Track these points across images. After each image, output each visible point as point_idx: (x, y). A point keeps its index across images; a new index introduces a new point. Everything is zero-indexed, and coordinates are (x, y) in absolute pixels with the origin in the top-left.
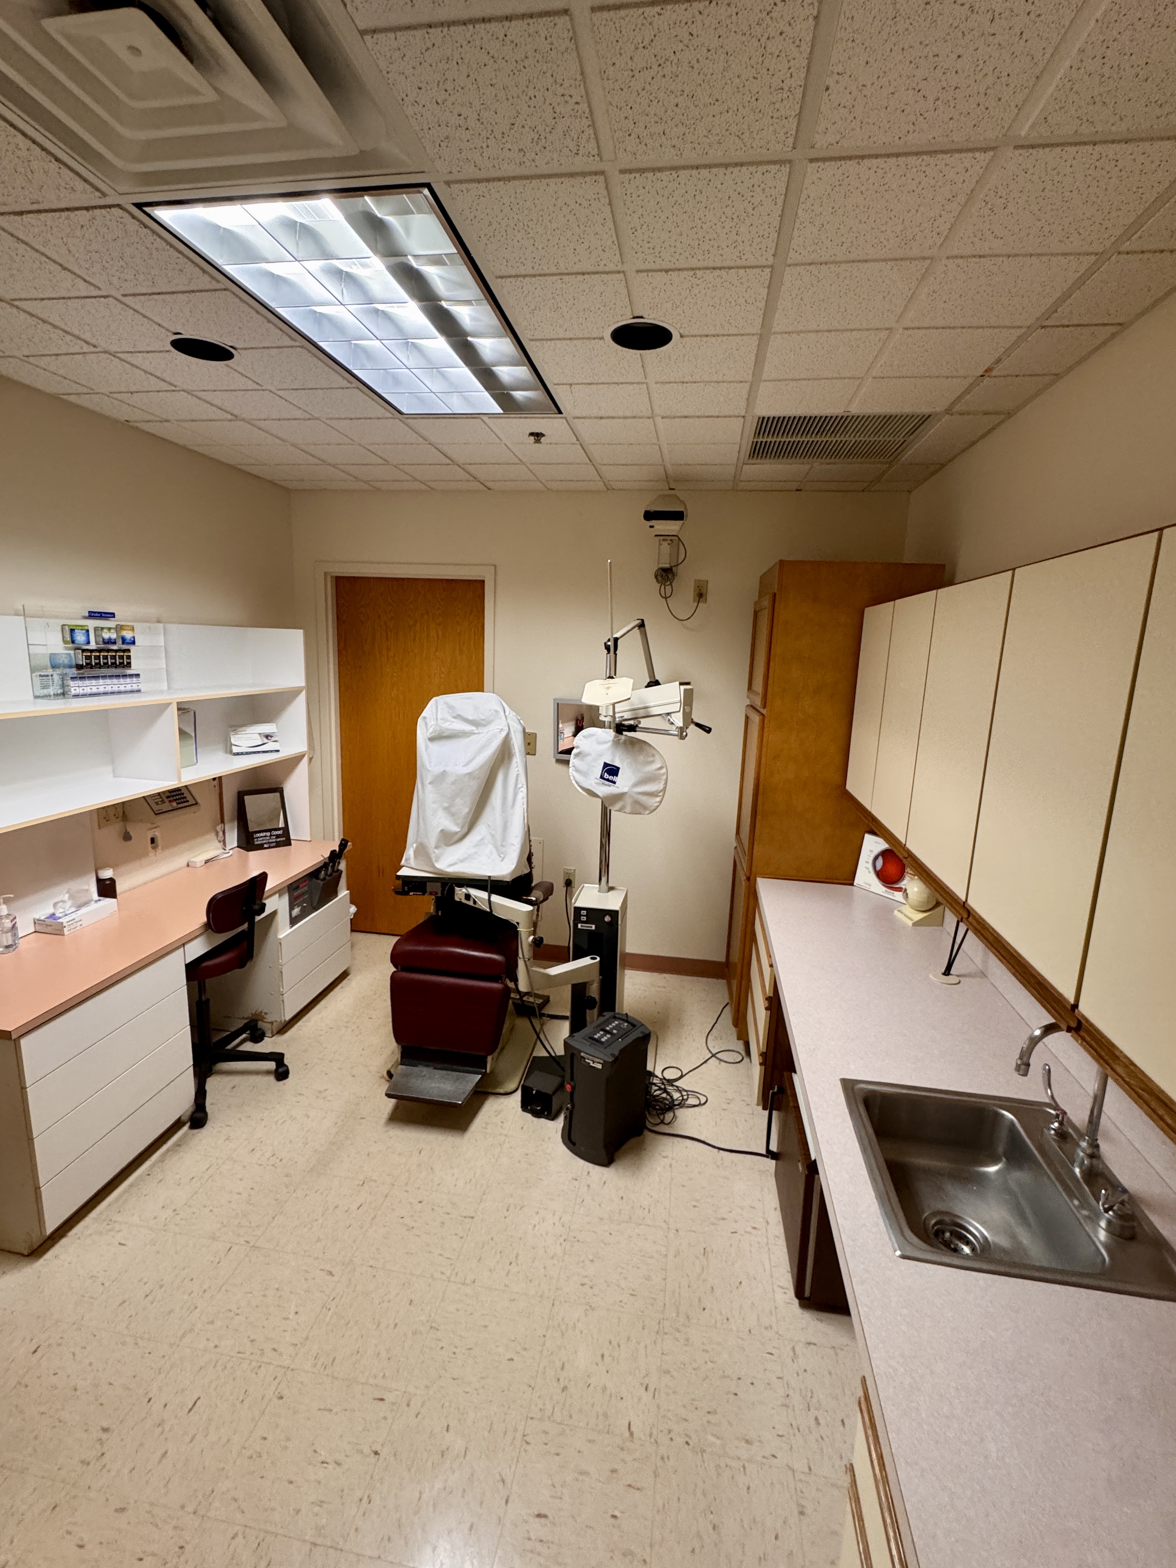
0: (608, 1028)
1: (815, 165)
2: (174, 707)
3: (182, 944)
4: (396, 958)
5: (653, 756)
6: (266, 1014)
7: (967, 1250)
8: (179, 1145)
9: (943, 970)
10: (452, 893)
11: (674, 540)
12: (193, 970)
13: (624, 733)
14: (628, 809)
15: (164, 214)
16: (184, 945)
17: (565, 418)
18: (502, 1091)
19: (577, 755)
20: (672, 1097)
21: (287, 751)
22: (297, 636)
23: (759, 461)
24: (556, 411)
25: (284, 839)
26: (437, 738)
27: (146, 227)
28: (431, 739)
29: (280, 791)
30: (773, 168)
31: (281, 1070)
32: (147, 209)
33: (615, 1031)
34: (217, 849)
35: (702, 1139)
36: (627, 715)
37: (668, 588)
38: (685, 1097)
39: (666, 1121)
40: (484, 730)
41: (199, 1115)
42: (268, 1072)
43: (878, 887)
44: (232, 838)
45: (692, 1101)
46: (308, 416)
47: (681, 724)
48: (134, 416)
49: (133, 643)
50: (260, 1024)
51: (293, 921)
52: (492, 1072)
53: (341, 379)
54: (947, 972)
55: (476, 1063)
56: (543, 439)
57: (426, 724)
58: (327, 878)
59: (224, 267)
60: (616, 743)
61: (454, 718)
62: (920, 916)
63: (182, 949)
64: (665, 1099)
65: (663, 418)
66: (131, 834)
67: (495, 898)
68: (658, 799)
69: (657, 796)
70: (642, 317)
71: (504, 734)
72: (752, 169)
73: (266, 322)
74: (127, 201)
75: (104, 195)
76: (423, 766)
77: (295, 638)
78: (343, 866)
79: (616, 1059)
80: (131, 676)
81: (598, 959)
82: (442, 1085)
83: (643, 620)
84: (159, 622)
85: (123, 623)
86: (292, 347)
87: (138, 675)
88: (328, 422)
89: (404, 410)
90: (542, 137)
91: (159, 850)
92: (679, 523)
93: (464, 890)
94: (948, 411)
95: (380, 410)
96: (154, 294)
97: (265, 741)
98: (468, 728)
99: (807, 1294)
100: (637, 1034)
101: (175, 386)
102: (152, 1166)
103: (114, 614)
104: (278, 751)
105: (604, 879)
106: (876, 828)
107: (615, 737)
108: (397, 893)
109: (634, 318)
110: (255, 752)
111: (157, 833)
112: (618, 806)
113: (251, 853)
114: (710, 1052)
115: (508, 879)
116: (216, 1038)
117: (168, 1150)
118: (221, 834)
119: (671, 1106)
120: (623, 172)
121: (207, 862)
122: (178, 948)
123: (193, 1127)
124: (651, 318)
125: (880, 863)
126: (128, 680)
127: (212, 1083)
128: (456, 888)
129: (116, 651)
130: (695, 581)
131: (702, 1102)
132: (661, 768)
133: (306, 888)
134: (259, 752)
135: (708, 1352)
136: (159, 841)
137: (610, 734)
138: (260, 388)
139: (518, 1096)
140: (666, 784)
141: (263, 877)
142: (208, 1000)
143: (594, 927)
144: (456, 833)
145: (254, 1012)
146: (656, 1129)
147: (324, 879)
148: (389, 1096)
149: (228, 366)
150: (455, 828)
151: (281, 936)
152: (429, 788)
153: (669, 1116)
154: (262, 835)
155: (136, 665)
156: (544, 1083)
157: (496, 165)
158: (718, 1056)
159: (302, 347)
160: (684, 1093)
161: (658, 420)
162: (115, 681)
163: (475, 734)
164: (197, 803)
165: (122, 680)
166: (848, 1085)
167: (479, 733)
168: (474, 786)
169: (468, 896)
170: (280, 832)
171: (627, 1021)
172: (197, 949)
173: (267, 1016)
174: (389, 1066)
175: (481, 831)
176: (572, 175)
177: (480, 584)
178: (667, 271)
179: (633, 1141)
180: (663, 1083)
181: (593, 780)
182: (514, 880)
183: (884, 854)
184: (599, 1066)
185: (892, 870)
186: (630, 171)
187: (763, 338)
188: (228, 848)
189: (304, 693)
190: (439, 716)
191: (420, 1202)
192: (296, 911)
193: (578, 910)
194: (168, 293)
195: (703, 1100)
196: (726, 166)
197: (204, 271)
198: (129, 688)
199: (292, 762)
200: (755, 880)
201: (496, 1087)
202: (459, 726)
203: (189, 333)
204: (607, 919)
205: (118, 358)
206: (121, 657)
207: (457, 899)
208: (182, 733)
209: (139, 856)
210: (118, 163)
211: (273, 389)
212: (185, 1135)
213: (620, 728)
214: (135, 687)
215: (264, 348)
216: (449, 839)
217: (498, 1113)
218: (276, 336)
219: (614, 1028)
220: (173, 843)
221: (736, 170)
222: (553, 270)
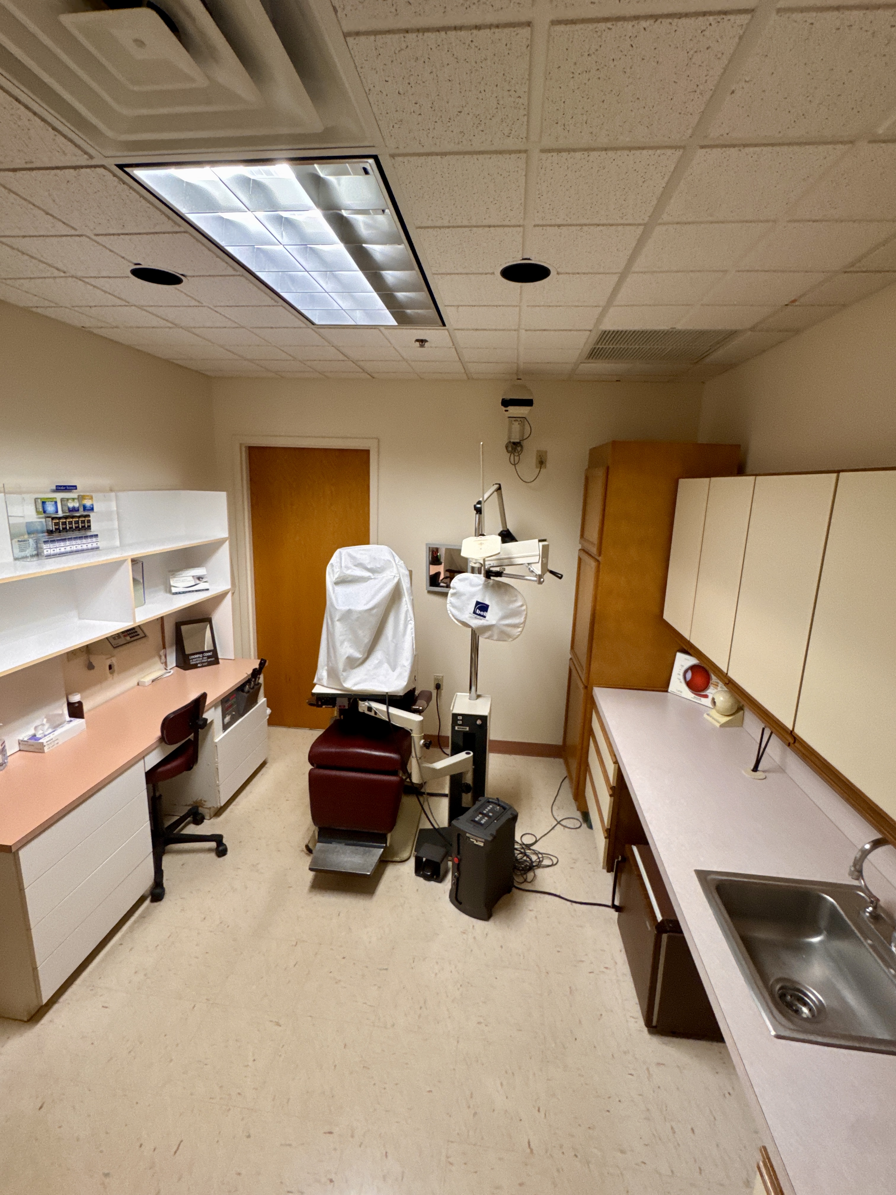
0: (485, 812)
1: (704, 150)
2: (129, 563)
3: (142, 756)
4: (313, 758)
5: (516, 596)
6: (205, 801)
7: (805, 1010)
8: (144, 917)
9: (752, 767)
10: (356, 705)
11: (522, 420)
12: (151, 776)
13: (492, 578)
14: (495, 637)
15: (140, 174)
16: (144, 758)
17: (447, 330)
18: (398, 859)
19: (454, 595)
20: (531, 859)
21: (215, 590)
22: (222, 497)
23: (592, 361)
24: (441, 324)
25: (213, 659)
26: (342, 581)
27: (124, 183)
28: (337, 583)
29: (209, 620)
30: (669, 152)
31: (221, 848)
32: (127, 169)
33: (491, 814)
34: (160, 669)
35: (558, 894)
36: (492, 563)
37: (517, 458)
38: (541, 859)
39: (529, 880)
40: (379, 576)
41: (158, 891)
42: (210, 850)
43: (687, 694)
44: (172, 660)
45: (546, 862)
46: (236, 325)
47: (539, 572)
48: (88, 323)
49: (92, 509)
50: (201, 810)
51: (225, 727)
52: (390, 845)
53: (269, 299)
54: (755, 769)
55: (379, 838)
56: (426, 344)
57: (333, 570)
58: (251, 691)
59: (186, 215)
60: (486, 586)
61: (355, 566)
62: (725, 719)
63: (142, 761)
64: (526, 861)
65: (526, 330)
66: (94, 664)
67: (393, 711)
68: (520, 629)
69: (518, 627)
70: (529, 259)
71: (396, 580)
72: (651, 152)
73: (215, 257)
74: (111, 163)
75: (91, 157)
76: (332, 605)
77: (220, 498)
78: (261, 680)
79: (495, 838)
80: (91, 536)
81: (472, 754)
82: (353, 859)
83: (500, 485)
84: (111, 490)
85: (82, 494)
86: (234, 276)
87: (96, 536)
88: (251, 330)
89: (317, 322)
90: (483, 123)
91: (115, 674)
92: (528, 408)
93: (367, 704)
94: (753, 329)
95: (298, 322)
96: (123, 234)
97: (198, 582)
98: (366, 574)
99: (654, 1023)
100: (508, 815)
101: (128, 303)
102: (123, 936)
103: (76, 486)
104: (207, 590)
105: (473, 688)
106: (689, 649)
107: (485, 581)
108: (311, 705)
109: (523, 259)
110: (190, 592)
111: (114, 661)
112: (487, 634)
113: (188, 672)
114: (556, 820)
115: (402, 694)
116: (168, 823)
117: (135, 922)
118: (163, 657)
119: (531, 867)
120: (543, 151)
121: (153, 681)
122: (140, 760)
123: (153, 901)
124: (536, 260)
125: (689, 675)
126: (89, 540)
127: (167, 861)
128: (360, 702)
129: (79, 517)
130: (537, 451)
131: (555, 863)
132: (522, 606)
133: (234, 700)
134: (193, 591)
135: (583, 1076)
136: (116, 668)
137: (480, 578)
138: (200, 305)
139: (412, 862)
140: (526, 618)
141: (204, 696)
142: (160, 796)
143: (468, 729)
144: (360, 659)
145: (195, 800)
146: (522, 886)
147: (248, 692)
148: (311, 869)
149: (176, 289)
150: (358, 655)
151: (217, 740)
152: (338, 625)
153: (530, 875)
154: (196, 656)
155: (95, 528)
156: (431, 853)
157: (438, 144)
158: (562, 823)
159: (242, 276)
160: (540, 856)
161: (523, 332)
162: (79, 541)
163: (372, 579)
164: (145, 636)
165: (84, 541)
166: (702, 875)
167: (375, 578)
168: (374, 621)
169: (370, 709)
170: (210, 654)
171: (499, 805)
172: (153, 759)
173: (206, 803)
174: (306, 842)
175: (378, 655)
176: (501, 152)
177: (366, 453)
178: (559, 226)
179: (505, 897)
180: (523, 848)
181: (467, 615)
182: (406, 694)
183: (692, 668)
184: (482, 844)
185: (700, 680)
186: (549, 151)
187: (623, 276)
188: (168, 668)
189: (227, 543)
190: (343, 565)
191: (344, 958)
192: (227, 719)
193: (455, 716)
194: (136, 234)
195: (555, 861)
196: (630, 149)
197: (169, 218)
198: (90, 546)
199: (218, 599)
200: (592, 689)
201: (393, 857)
202: (359, 572)
203: (147, 264)
204: (479, 722)
205: (83, 281)
206: (83, 522)
207: (360, 710)
208: (134, 580)
209: (100, 681)
210: (110, 134)
211: (212, 307)
212: (147, 908)
213: (489, 574)
214: (95, 545)
215: (210, 276)
216: (353, 663)
217: (397, 878)
218: (222, 266)
219: (490, 811)
220: (126, 668)
221: (638, 152)
222: (465, 223)
